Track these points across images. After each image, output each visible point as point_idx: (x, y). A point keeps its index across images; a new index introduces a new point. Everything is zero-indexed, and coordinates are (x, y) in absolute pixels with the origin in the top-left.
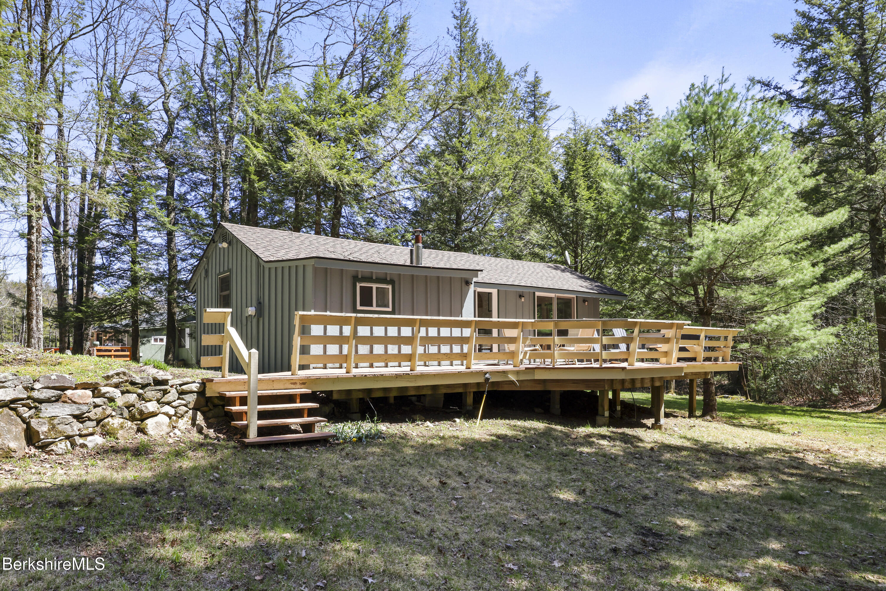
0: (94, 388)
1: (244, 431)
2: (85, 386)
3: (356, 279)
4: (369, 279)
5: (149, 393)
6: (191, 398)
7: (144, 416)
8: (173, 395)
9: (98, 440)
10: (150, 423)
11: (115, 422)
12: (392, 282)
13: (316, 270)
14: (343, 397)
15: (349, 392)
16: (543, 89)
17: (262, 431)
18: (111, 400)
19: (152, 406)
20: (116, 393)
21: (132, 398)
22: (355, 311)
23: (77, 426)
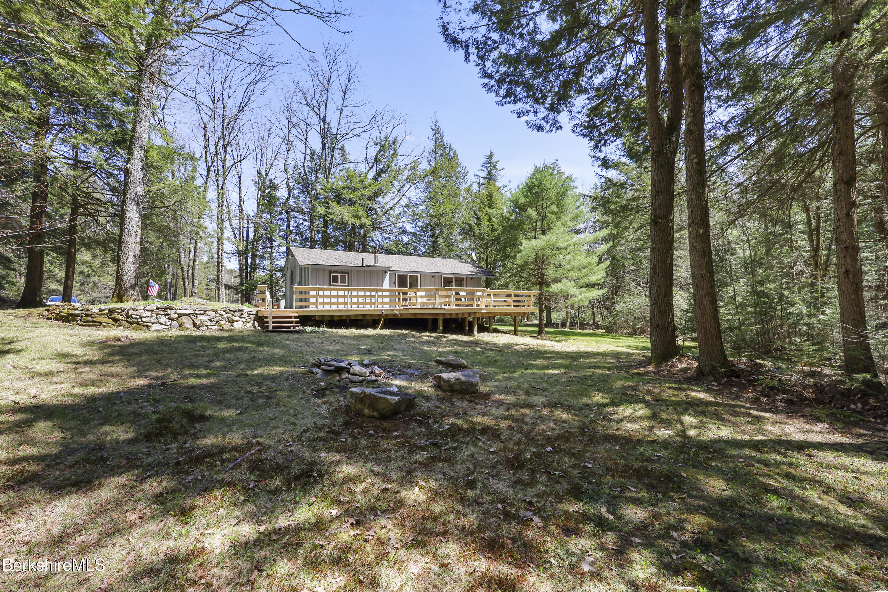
0: (216, 311)
1: (267, 327)
2: (213, 311)
3: (330, 272)
4: (337, 272)
5: (236, 314)
6: (253, 317)
7: (233, 321)
8: (246, 315)
9: (216, 327)
10: (235, 324)
11: (223, 322)
12: (348, 273)
13: (312, 269)
14: (320, 319)
15: (323, 316)
16: (494, 159)
17: (273, 328)
18: (222, 315)
19: (237, 318)
20: (224, 313)
21: (229, 315)
22: (330, 285)
23: (209, 323)
